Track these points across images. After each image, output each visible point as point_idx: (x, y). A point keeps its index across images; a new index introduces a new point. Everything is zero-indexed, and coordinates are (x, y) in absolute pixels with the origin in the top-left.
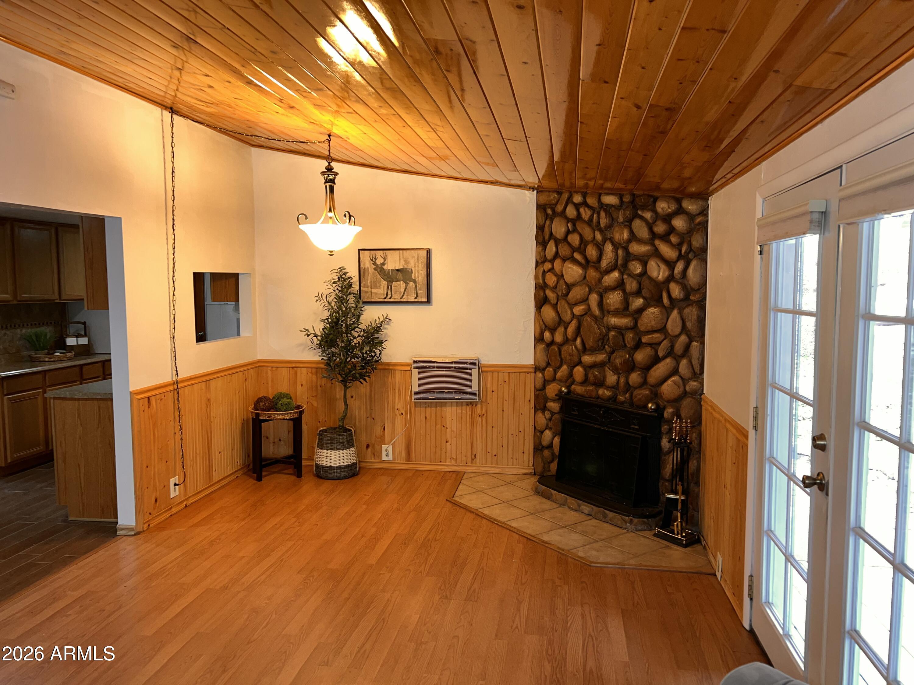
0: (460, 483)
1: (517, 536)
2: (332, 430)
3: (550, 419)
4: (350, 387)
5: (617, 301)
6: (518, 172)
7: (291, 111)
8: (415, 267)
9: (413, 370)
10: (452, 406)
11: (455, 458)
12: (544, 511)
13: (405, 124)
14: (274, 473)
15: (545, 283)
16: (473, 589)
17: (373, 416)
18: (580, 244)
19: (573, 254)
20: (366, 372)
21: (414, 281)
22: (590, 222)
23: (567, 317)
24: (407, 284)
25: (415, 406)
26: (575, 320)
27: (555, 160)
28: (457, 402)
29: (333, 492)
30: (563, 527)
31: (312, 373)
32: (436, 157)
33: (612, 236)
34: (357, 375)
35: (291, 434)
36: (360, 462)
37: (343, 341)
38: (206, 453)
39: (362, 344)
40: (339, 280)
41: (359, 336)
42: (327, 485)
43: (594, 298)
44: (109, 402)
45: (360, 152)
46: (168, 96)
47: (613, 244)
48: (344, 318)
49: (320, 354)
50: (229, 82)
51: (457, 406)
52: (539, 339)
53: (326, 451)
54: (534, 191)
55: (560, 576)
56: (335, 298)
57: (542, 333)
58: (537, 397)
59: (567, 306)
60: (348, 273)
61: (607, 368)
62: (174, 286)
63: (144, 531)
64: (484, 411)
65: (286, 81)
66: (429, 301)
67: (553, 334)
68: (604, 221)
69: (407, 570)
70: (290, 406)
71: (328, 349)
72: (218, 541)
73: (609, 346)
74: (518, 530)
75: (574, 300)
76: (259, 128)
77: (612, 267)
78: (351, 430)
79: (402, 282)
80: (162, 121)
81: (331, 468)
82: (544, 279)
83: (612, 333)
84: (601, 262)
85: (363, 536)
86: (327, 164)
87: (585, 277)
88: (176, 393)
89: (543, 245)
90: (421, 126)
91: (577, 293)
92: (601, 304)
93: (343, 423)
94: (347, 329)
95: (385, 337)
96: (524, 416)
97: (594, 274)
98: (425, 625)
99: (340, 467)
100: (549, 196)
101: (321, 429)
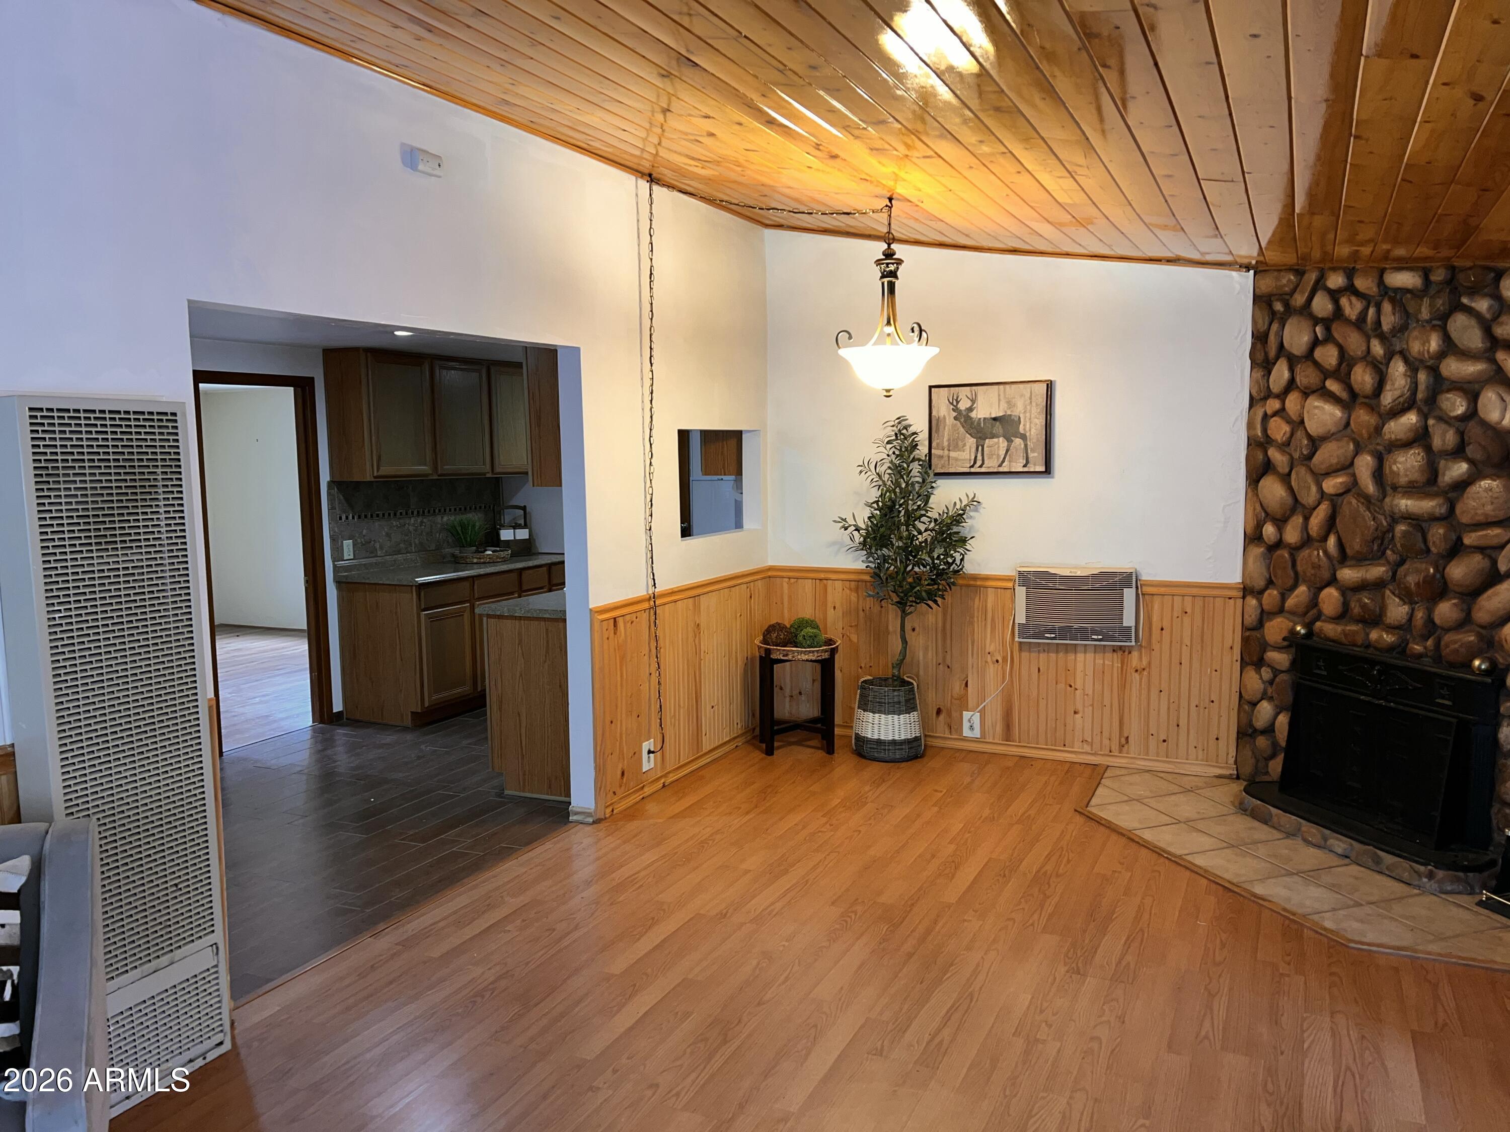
0: (1099, 783)
1: (1205, 881)
2: (882, 681)
3: (1271, 682)
4: (911, 613)
5: (1413, 467)
6: (1222, 237)
7: (832, 162)
8: (1025, 412)
9: (1017, 588)
10: (1085, 652)
11: (1090, 740)
12: (1255, 843)
13: (1021, 169)
14: (791, 744)
15: (1268, 436)
16: (1124, 963)
17: (948, 662)
18: (1340, 364)
19: (1324, 383)
20: (938, 589)
21: (1024, 437)
22: (1359, 323)
23: (1310, 496)
24: (1010, 441)
25: (1020, 650)
26: (1326, 502)
27: (1297, 210)
28: (1095, 645)
29: (884, 781)
30: (1294, 874)
31: (850, 589)
32: (1071, 222)
33: (1405, 346)
34: (924, 594)
35: (818, 685)
36: (926, 736)
37: (901, 538)
38: (692, 706)
39: (932, 543)
40: (897, 439)
41: (926, 530)
42: (874, 769)
43: (1365, 464)
44: (561, 625)
45: (939, 223)
46: (646, 155)
47: (1406, 361)
48: (902, 501)
49: (864, 558)
50: (740, 124)
51: (1095, 652)
52: (1253, 538)
53: (871, 714)
54: (1249, 271)
55: (1288, 959)
56: (889, 468)
57: (1259, 526)
58: (1245, 641)
59: (1309, 479)
60: (910, 426)
61: (1388, 592)
62: (651, 451)
63: (606, 818)
64: (1145, 663)
65: (829, 114)
66: (1048, 471)
67: (1280, 528)
68: (1389, 319)
69: (1009, 919)
70: (816, 640)
71: (877, 550)
72: (711, 842)
73: (1393, 551)
74: (1206, 871)
75: (1323, 467)
76: (776, 196)
77: (1403, 404)
78: (912, 684)
79: (1001, 439)
80: (637, 195)
81: (879, 742)
82: (1265, 430)
83: (1401, 528)
84: (1382, 396)
85: (933, 856)
86: (886, 246)
87: (1348, 424)
88: (652, 612)
89: (1265, 368)
90: (1049, 169)
91: (1328, 454)
92: (1379, 474)
93: (899, 671)
94: (909, 518)
95: (970, 532)
96: (1221, 674)
97: (1367, 418)
98: (1042, 1012)
99: (894, 742)
100: (1278, 279)
101: (862, 680)
